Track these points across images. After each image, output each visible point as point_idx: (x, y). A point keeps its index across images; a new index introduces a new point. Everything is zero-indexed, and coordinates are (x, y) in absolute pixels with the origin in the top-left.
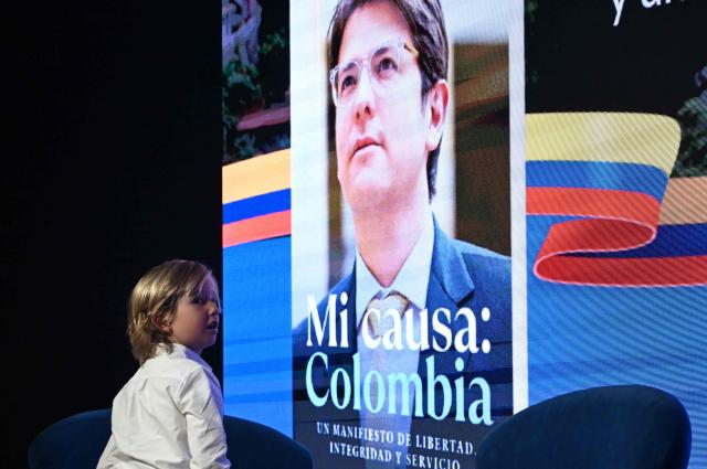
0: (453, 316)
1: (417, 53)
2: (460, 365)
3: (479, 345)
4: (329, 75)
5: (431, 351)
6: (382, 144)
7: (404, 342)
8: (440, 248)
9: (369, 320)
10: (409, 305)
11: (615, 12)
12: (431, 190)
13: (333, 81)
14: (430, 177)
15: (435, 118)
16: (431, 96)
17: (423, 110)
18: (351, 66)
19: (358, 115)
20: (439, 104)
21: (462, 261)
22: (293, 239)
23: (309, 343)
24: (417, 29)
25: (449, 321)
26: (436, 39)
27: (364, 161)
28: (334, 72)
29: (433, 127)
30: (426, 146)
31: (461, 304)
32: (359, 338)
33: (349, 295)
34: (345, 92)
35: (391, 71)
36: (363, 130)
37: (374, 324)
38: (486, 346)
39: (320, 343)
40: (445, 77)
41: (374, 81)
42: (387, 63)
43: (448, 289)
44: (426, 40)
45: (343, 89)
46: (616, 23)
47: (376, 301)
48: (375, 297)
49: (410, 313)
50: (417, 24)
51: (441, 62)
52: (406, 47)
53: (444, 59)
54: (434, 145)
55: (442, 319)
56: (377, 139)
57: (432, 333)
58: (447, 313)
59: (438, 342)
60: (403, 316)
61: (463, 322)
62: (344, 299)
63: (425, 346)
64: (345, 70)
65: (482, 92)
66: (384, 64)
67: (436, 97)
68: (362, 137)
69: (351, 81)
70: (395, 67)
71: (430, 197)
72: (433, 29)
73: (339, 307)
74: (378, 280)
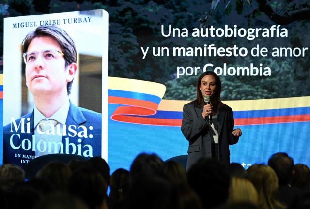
0: (77, 127)
1: (63, 54)
2: (80, 141)
3: (88, 136)
4: (22, 55)
5: (68, 136)
6: (47, 78)
7: (56, 133)
8: (72, 109)
9: (40, 126)
10: (58, 123)
11: (143, 55)
12: (69, 93)
13: (24, 57)
14: (68, 89)
15: (71, 73)
16: (69, 67)
17: (65, 70)
18: (33, 53)
19: (36, 68)
20: (73, 70)
21: (81, 113)
22: (4, 100)
23: (12, 131)
24: (64, 48)
25: (76, 128)
26: (72, 52)
27: (39, 81)
28: (25, 54)
29: (70, 75)
30: (67, 81)
31: (80, 125)
32: (35, 131)
33: (31, 119)
34: (30, 61)
35: (51, 57)
36: (38, 72)
37: (42, 127)
38: (91, 136)
39: (17, 131)
40: (76, 62)
41: (44, 59)
42: (50, 55)
43: (75, 120)
44: (67, 51)
45: (29, 59)
46: (144, 58)
47: (43, 121)
48: (43, 120)
49: (58, 126)
50: (64, 46)
51: (74, 58)
52: (58, 52)
53: (75, 57)
54: (70, 80)
55: (72, 128)
56: (45, 76)
57: (68, 131)
58: (75, 127)
59: (71, 134)
60: (55, 126)
61: (82, 129)
62: (28, 119)
63: (65, 135)
64: (30, 54)
65: (91, 69)
66: (48, 55)
67: (71, 67)
68: (38, 74)
69: (33, 58)
70: (53, 57)
71: (68, 94)
72: (71, 49)
73: (26, 122)
74: (44, 115)
